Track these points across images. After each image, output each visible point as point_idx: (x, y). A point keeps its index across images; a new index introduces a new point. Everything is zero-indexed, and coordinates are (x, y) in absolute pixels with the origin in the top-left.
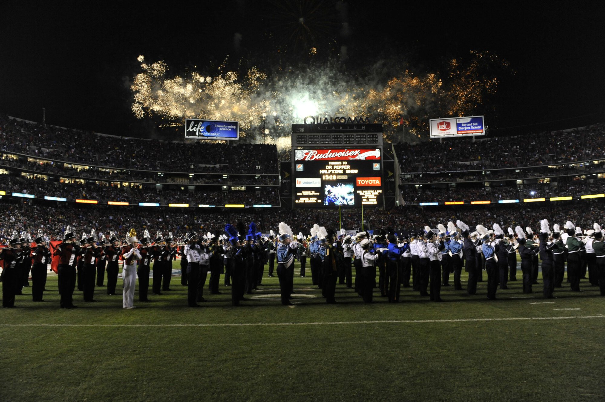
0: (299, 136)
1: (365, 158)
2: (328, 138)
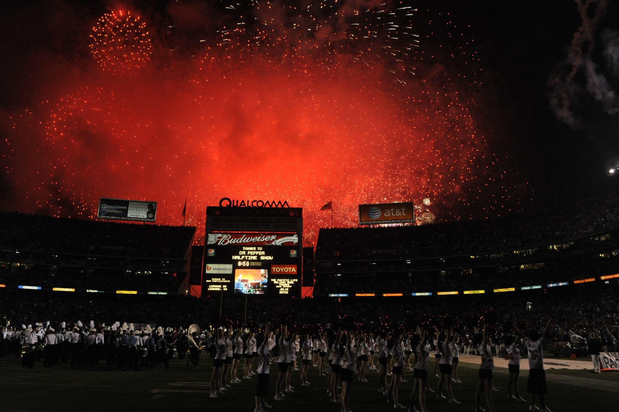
0: (214, 218)
1: (282, 244)
2: (245, 222)
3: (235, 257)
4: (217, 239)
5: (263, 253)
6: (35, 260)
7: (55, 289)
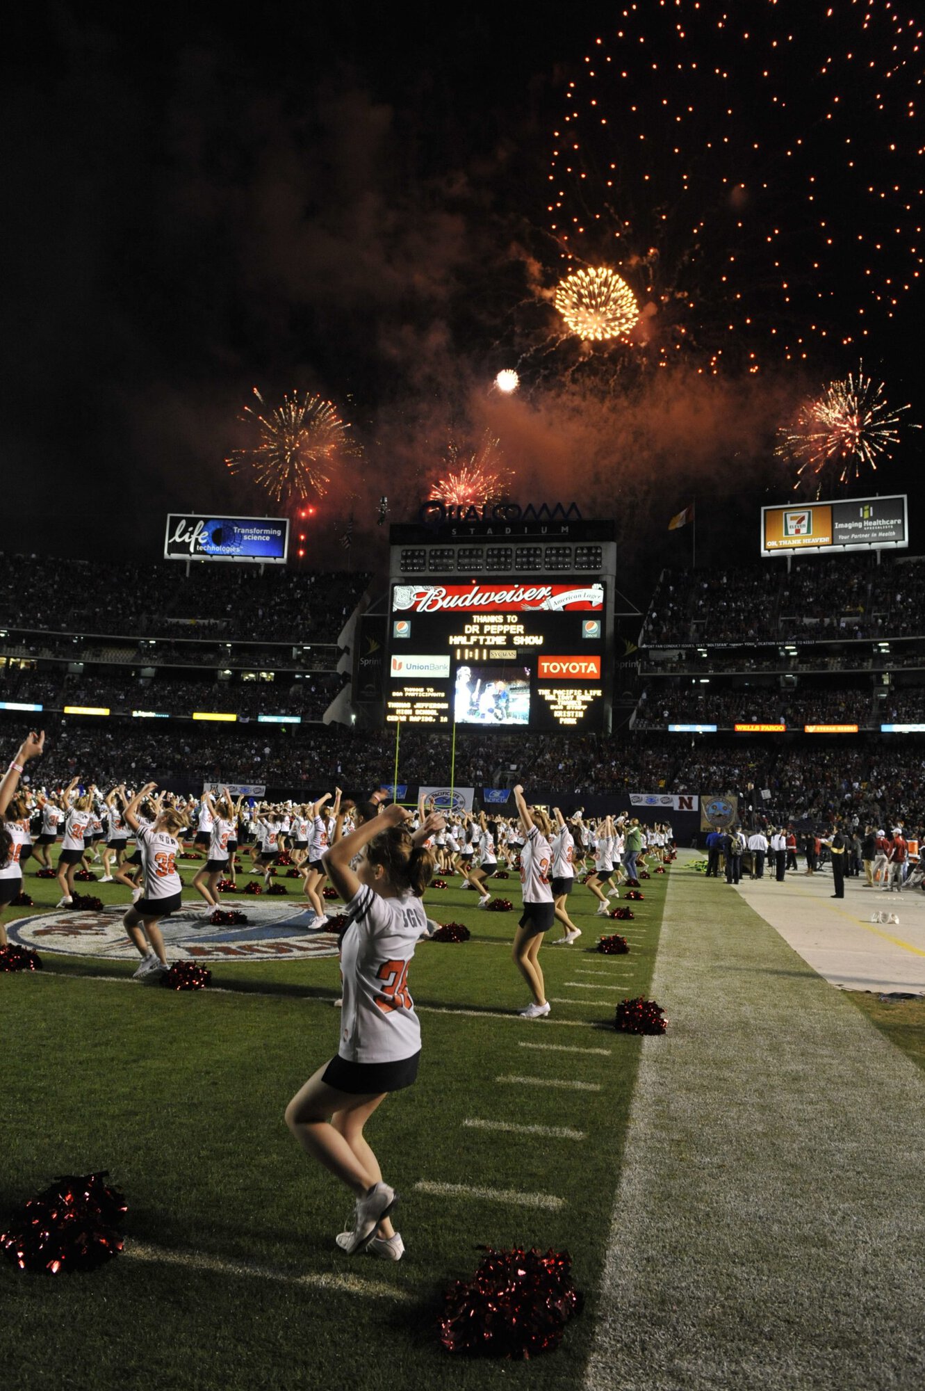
0: (407, 551)
1: (564, 607)
2: (477, 557)
3: (455, 640)
4: (415, 599)
5: (521, 628)
6: (31, 649)
7: (69, 710)
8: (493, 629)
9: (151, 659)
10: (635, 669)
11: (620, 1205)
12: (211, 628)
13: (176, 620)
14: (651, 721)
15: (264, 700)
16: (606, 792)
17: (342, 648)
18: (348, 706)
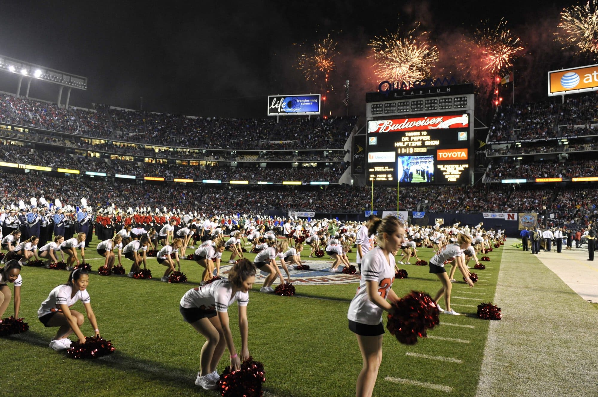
0: (374, 105)
1: (449, 126)
2: (407, 105)
3: (397, 144)
4: (379, 127)
5: (428, 137)
6: (216, 157)
7: (232, 182)
8: (416, 139)
9: (265, 159)
10: (484, 154)
11: (479, 392)
12: (289, 145)
13: (273, 142)
14: (493, 179)
15: (312, 175)
16: (471, 212)
17: (346, 150)
18: (350, 176)
